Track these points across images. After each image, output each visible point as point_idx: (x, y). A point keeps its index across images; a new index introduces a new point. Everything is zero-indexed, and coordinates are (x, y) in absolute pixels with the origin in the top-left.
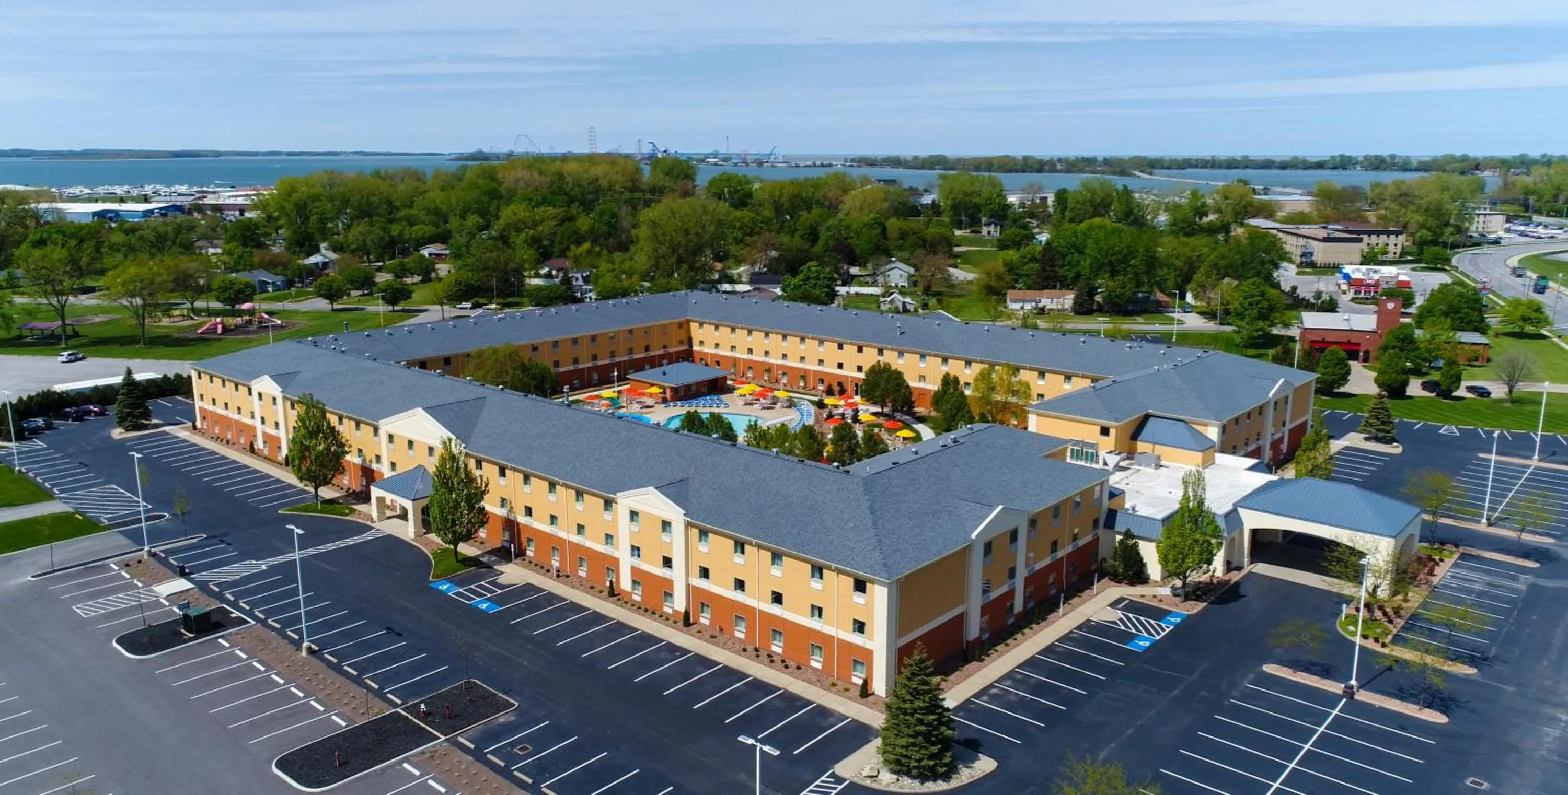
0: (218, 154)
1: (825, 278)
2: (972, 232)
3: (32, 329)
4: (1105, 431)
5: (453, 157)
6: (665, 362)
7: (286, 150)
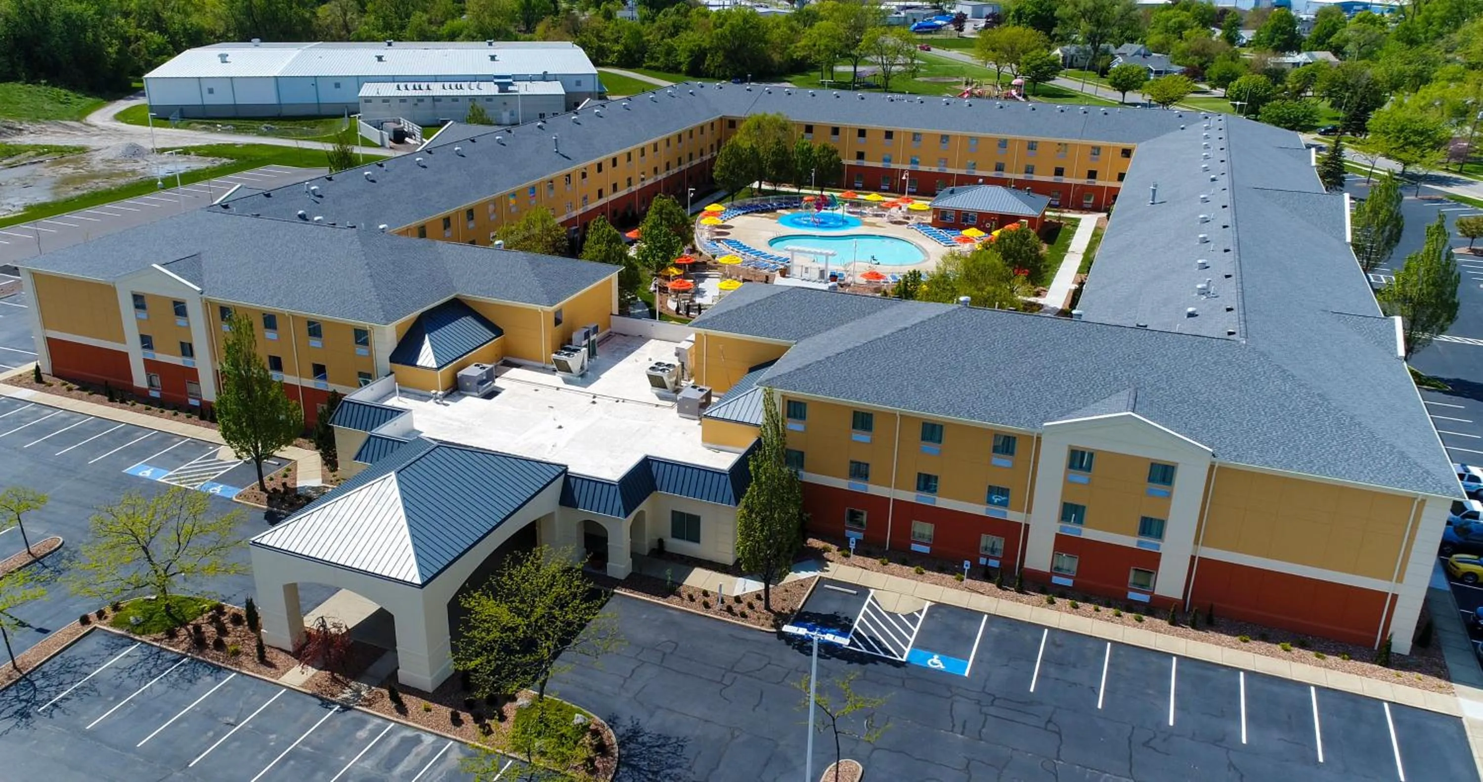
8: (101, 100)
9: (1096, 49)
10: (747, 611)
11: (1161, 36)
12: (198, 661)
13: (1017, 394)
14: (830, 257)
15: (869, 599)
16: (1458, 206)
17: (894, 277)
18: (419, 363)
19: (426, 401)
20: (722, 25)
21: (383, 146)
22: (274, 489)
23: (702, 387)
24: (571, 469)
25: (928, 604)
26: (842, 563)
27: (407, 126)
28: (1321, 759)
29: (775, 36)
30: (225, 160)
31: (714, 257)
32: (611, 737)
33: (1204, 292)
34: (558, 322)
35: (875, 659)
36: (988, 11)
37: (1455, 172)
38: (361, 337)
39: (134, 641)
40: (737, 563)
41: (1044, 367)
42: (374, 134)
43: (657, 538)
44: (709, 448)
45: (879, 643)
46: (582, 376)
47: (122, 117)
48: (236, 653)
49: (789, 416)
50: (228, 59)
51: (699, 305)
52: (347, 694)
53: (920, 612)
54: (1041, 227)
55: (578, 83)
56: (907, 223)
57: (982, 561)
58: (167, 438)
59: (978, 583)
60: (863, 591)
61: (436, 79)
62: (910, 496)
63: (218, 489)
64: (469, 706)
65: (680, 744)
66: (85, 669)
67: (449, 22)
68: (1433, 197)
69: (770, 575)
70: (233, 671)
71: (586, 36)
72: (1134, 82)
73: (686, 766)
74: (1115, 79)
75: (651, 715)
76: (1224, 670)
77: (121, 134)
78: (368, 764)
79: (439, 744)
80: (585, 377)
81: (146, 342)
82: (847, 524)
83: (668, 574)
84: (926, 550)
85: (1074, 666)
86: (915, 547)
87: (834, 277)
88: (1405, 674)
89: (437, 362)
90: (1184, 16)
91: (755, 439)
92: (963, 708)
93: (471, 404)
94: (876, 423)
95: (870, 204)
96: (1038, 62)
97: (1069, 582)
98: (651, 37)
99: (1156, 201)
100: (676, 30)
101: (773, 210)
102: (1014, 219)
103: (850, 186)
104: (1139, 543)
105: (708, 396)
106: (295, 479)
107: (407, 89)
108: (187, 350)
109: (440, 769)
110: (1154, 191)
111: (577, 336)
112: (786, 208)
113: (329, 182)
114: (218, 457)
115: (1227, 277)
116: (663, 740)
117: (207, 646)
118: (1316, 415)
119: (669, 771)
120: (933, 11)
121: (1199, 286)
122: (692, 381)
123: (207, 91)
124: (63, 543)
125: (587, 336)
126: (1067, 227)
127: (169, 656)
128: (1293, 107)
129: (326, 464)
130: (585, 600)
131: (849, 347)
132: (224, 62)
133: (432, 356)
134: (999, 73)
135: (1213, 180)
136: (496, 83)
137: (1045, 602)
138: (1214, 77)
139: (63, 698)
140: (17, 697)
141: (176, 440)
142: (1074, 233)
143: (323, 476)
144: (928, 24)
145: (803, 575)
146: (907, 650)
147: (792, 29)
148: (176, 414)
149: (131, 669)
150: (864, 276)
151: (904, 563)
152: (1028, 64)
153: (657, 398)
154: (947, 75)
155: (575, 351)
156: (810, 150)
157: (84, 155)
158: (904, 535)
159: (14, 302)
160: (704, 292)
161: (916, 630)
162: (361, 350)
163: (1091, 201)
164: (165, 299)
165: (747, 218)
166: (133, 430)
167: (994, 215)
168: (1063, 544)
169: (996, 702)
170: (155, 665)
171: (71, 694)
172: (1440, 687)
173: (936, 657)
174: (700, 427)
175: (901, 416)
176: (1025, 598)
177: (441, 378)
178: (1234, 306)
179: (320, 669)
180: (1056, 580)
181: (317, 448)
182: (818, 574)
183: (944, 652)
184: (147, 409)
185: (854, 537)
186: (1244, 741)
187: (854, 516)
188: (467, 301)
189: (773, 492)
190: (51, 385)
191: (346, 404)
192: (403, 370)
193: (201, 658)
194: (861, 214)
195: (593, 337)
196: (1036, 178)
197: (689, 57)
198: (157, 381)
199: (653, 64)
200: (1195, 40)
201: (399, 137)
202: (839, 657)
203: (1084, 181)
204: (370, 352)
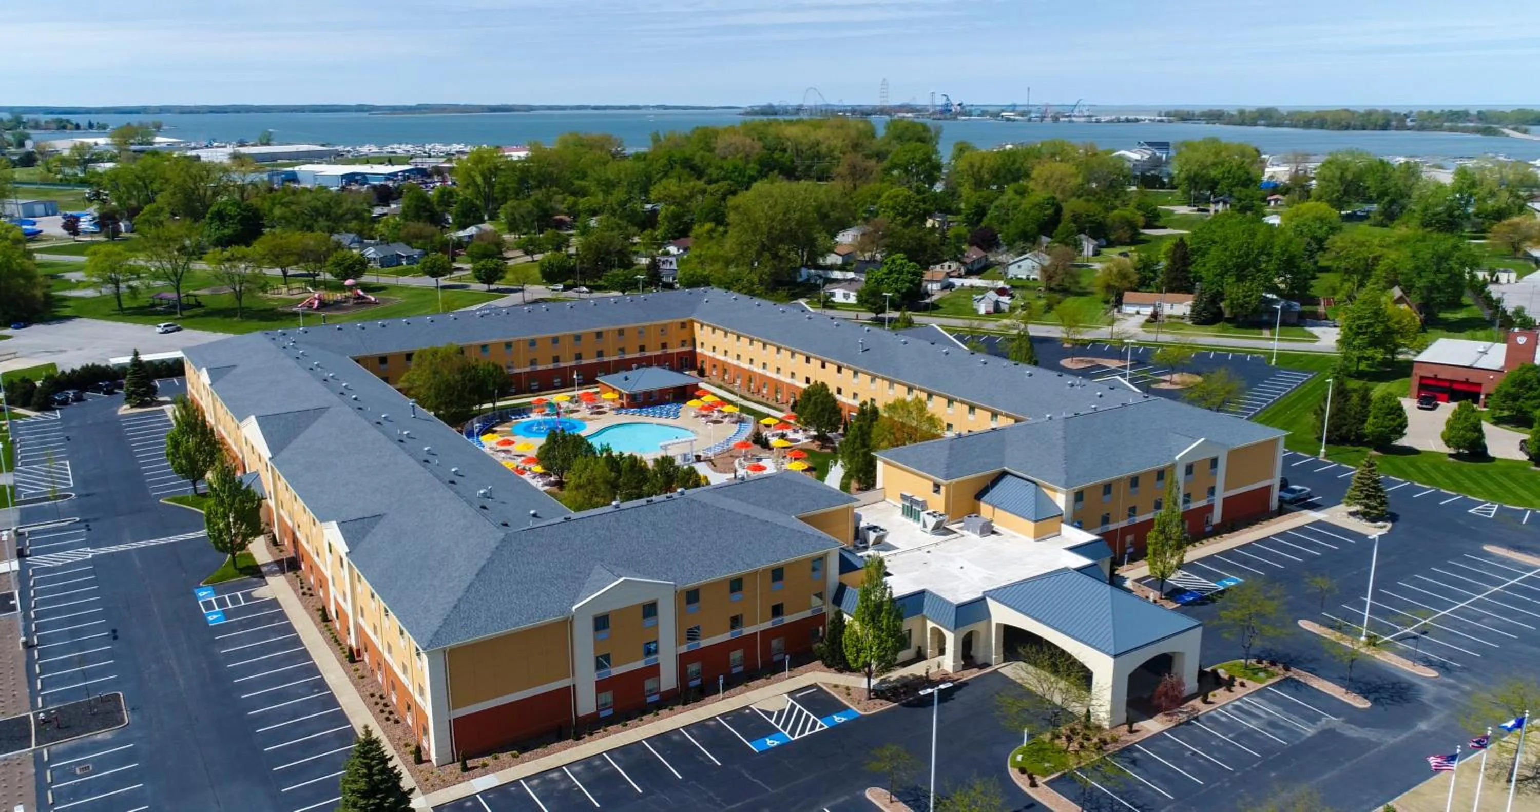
0: (530, 108)
1: (909, 272)
2: (1199, 210)
3: (161, 299)
4: (937, 488)
5: (742, 111)
6: (634, 366)
7: (593, 104)
49: (1076, 502)
108: (652, 648)
184: (624, 725)
190: (485, 765)
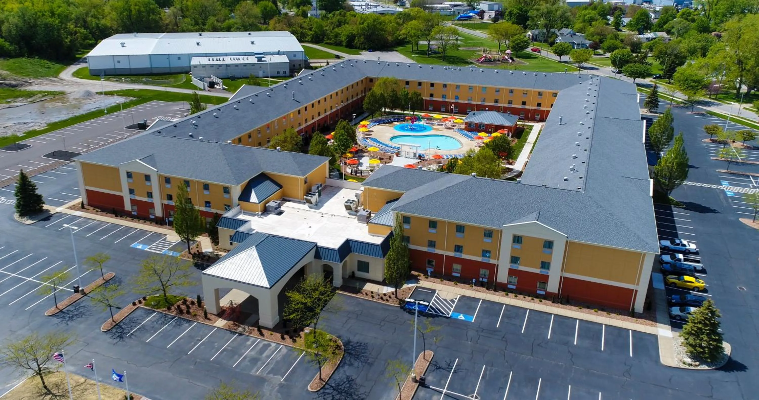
8: (63, 65)
9: (548, 32)
10: (389, 299)
11: (581, 24)
12: (181, 318)
13: (493, 214)
14: (418, 148)
15: (436, 294)
16: (711, 117)
17: (447, 156)
18: (251, 201)
19: (254, 216)
20: (363, 23)
21: (204, 90)
22: (194, 253)
23: (367, 210)
24: (319, 244)
25: (459, 296)
26: (425, 280)
27: (215, 79)
28: (602, 349)
29: (390, 27)
30: (131, 98)
31: (366, 147)
32: (340, 343)
33: (573, 170)
34: (306, 182)
35: (438, 316)
36: (496, 7)
37: (713, 99)
38: (226, 190)
39: (155, 312)
40: (385, 280)
41: (504, 203)
42: (200, 84)
43: (352, 271)
44: (371, 235)
45: (439, 310)
46: (316, 205)
47: (76, 74)
48: (195, 315)
49: (404, 222)
50: (125, 45)
51: (361, 171)
52: (240, 329)
53: (456, 299)
54: (515, 131)
55: (295, 56)
56: (453, 129)
57: (481, 279)
58: (143, 232)
59: (478, 288)
60: (434, 291)
61: (226, 55)
62: (452, 254)
63: (171, 253)
64: (287, 333)
65: (366, 345)
66: (139, 321)
67: (227, 21)
68: (700, 112)
69: (397, 285)
70: (195, 322)
71: (295, 28)
72: (565, 51)
73: (369, 353)
74: (556, 50)
75: (355, 336)
76: (571, 319)
77: (79, 84)
78: (253, 353)
79: (277, 346)
80: (317, 205)
81: (131, 191)
82: (427, 265)
83: (357, 285)
84: (458, 275)
85: (514, 318)
86: (454, 274)
87: (420, 157)
88: (640, 320)
89: (259, 201)
90: (593, 13)
91: (390, 232)
92: (471, 333)
93: (272, 217)
94: (438, 225)
95: (436, 119)
96: (519, 41)
97: (514, 287)
98: (327, 28)
99: (562, 123)
100: (339, 24)
101: (391, 122)
102: (502, 127)
103: (426, 110)
104: (541, 271)
105: (370, 213)
106: (201, 249)
107: (213, 60)
108: (150, 195)
109: (279, 355)
110: (561, 119)
111: (314, 188)
112: (397, 121)
113: (199, 119)
114: (167, 240)
115: (583, 163)
116: (360, 344)
117: (183, 313)
118: (608, 222)
119: (363, 355)
120: (469, 7)
121: (571, 167)
122: (363, 207)
123: (117, 62)
124: (115, 276)
125: (318, 188)
126: (527, 130)
127: (169, 317)
128: (639, 67)
129: (213, 243)
130: (331, 292)
131: (427, 194)
132: (123, 46)
133: (256, 198)
134: (500, 45)
135: (587, 113)
136: (256, 57)
137: (505, 295)
138: (606, 48)
139: (134, 332)
140: (117, 331)
141: (148, 233)
142: (530, 133)
143: (213, 247)
144: (466, 16)
145: (410, 285)
146: (451, 313)
147: (397, 23)
148: (145, 222)
149: (157, 321)
150: (433, 157)
151: (450, 280)
152: (514, 42)
153: (348, 215)
154: (474, 46)
155: (314, 195)
156: (408, 94)
157: (64, 96)
158: (449, 269)
159: (58, 171)
160: (362, 164)
161: (454, 306)
162: (226, 196)
163: (539, 117)
164: (140, 174)
165: (380, 127)
166: (129, 229)
167: (493, 125)
168: (512, 272)
169: (484, 331)
170: (165, 320)
171: (136, 330)
172: (652, 324)
173: (462, 315)
174: (368, 227)
175: (448, 222)
176: (497, 293)
177: (260, 206)
178: (583, 176)
179: (229, 321)
180: (509, 286)
181: (209, 236)
182: (416, 285)
183: (465, 313)
184: (132, 220)
185: (430, 270)
186: (575, 343)
187: (430, 262)
188: (269, 174)
189: (398, 253)
190: (88, 210)
191: (223, 218)
192: (244, 203)
193: (182, 317)
194: (432, 124)
195: (320, 189)
196: (513, 106)
197: (347, 38)
198: (135, 208)
199: (329, 41)
200: (597, 27)
201: (212, 85)
202: (424, 316)
203: (535, 108)
204: (230, 196)
